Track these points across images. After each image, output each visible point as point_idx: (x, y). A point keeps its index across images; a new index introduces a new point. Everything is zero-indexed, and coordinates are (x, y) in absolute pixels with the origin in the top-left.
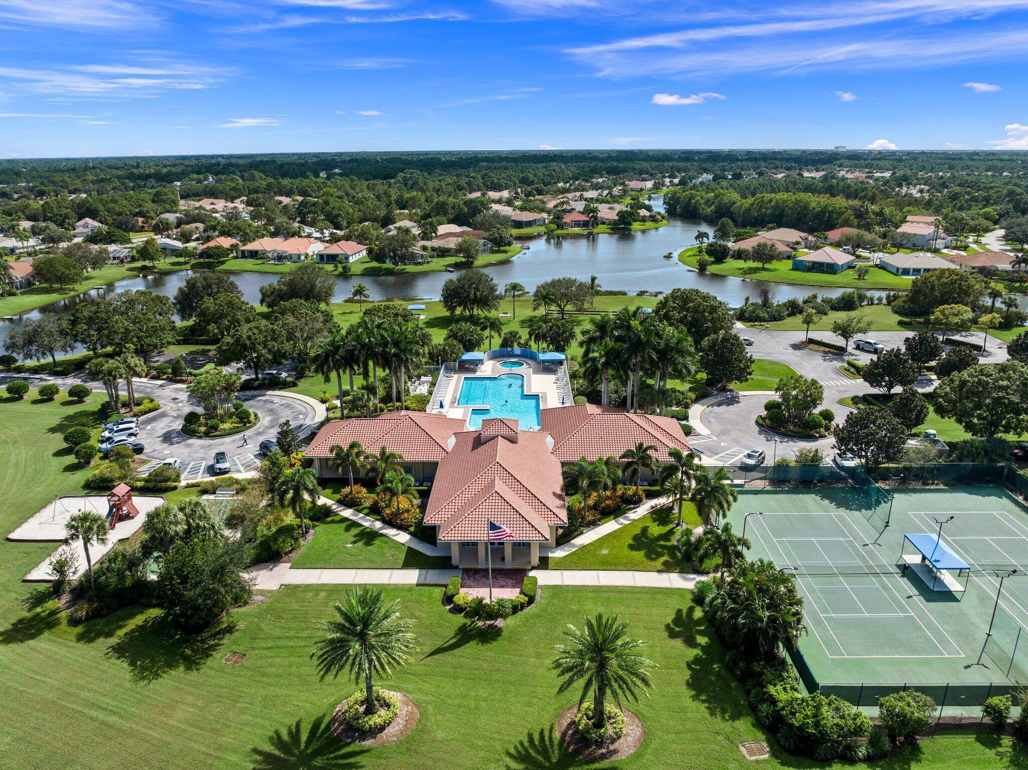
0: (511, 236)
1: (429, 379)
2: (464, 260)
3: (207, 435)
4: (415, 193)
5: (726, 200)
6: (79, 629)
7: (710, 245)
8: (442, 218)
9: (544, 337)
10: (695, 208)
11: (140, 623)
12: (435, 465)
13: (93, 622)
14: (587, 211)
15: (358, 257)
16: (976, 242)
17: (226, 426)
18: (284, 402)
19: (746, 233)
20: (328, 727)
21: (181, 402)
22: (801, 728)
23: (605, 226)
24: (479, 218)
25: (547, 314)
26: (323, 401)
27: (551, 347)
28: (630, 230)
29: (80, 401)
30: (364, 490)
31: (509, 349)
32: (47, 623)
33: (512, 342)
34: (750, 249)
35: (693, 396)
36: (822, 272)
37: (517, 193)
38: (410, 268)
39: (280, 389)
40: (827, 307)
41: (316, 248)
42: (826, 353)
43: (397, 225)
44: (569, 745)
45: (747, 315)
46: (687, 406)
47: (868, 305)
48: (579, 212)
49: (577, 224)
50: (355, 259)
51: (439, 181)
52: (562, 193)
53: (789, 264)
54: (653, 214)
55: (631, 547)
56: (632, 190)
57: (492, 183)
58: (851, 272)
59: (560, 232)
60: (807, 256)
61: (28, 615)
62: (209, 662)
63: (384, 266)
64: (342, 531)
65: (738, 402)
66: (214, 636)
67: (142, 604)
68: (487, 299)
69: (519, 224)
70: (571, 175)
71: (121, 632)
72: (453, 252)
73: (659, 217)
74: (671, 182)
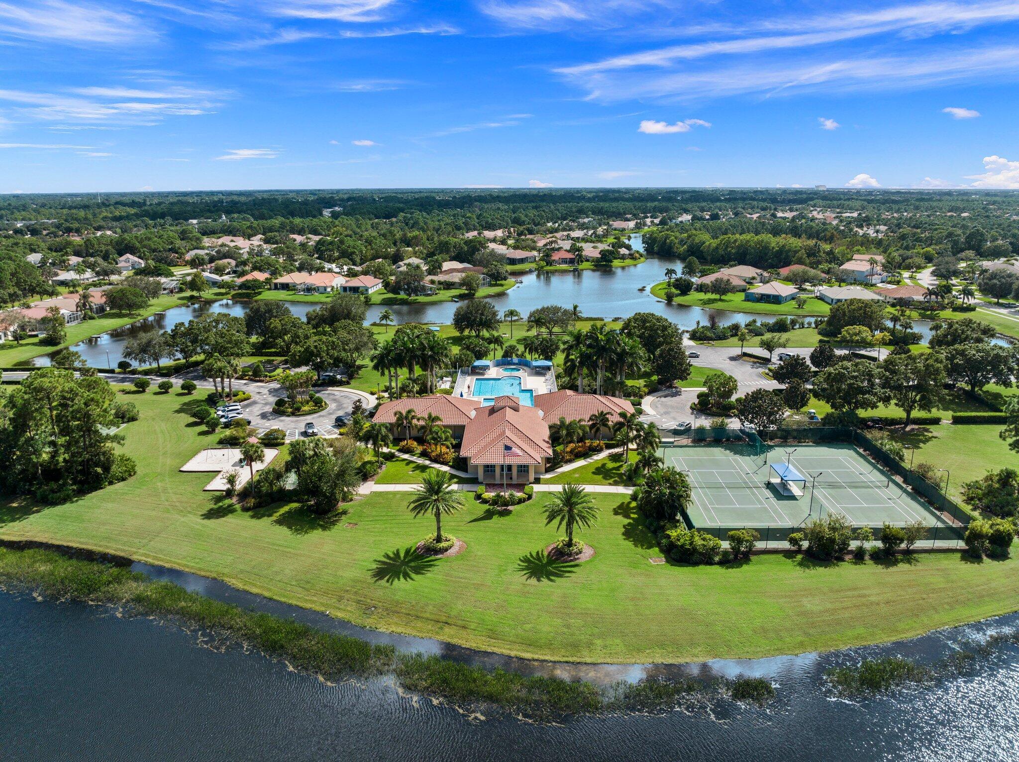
0: (507, 271)
1: (450, 379)
2: (466, 292)
3: (293, 414)
4: (418, 233)
5: (697, 240)
6: (250, 513)
7: (677, 280)
8: (447, 256)
9: (536, 350)
10: (670, 247)
11: (287, 510)
12: (463, 427)
13: (257, 509)
14: (574, 249)
15: (375, 289)
16: (911, 278)
17: (306, 408)
18: (342, 394)
19: (709, 270)
20: (415, 551)
21: (265, 394)
22: (682, 546)
23: (589, 263)
24: (477, 256)
25: (538, 335)
26: (372, 394)
27: (541, 357)
28: (611, 267)
29: (189, 393)
30: (415, 443)
31: (509, 359)
32: (230, 510)
33: (511, 353)
34: (710, 284)
35: (646, 390)
36: (769, 302)
37: (510, 233)
38: (421, 299)
39: (337, 386)
40: (764, 329)
41: (340, 281)
42: (755, 363)
43: (406, 261)
44: (553, 556)
45: (698, 335)
46: (641, 397)
47: (800, 328)
48: (566, 251)
49: (564, 261)
50: (373, 291)
51: (439, 221)
52: (551, 233)
53: (742, 296)
54: (632, 252)
55: (593, 473)
56: (615, 229)
57: (487, 222)
58: (793, 302)
59: (549, 268)
60: (759, 289)
61: (216, 507)
62: (336, 527)
63: (399, 297)
64: (404, 465)
65: (680, 395)
66: (336, 516)
67: (286, 501)
68: (489, 322)
69: (513, 262)
70: (560, 215)
71: (278, 514)
72: (457, 286)
73: (637, 255)
74: (652, 222)
